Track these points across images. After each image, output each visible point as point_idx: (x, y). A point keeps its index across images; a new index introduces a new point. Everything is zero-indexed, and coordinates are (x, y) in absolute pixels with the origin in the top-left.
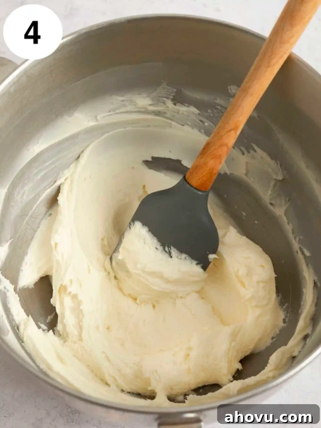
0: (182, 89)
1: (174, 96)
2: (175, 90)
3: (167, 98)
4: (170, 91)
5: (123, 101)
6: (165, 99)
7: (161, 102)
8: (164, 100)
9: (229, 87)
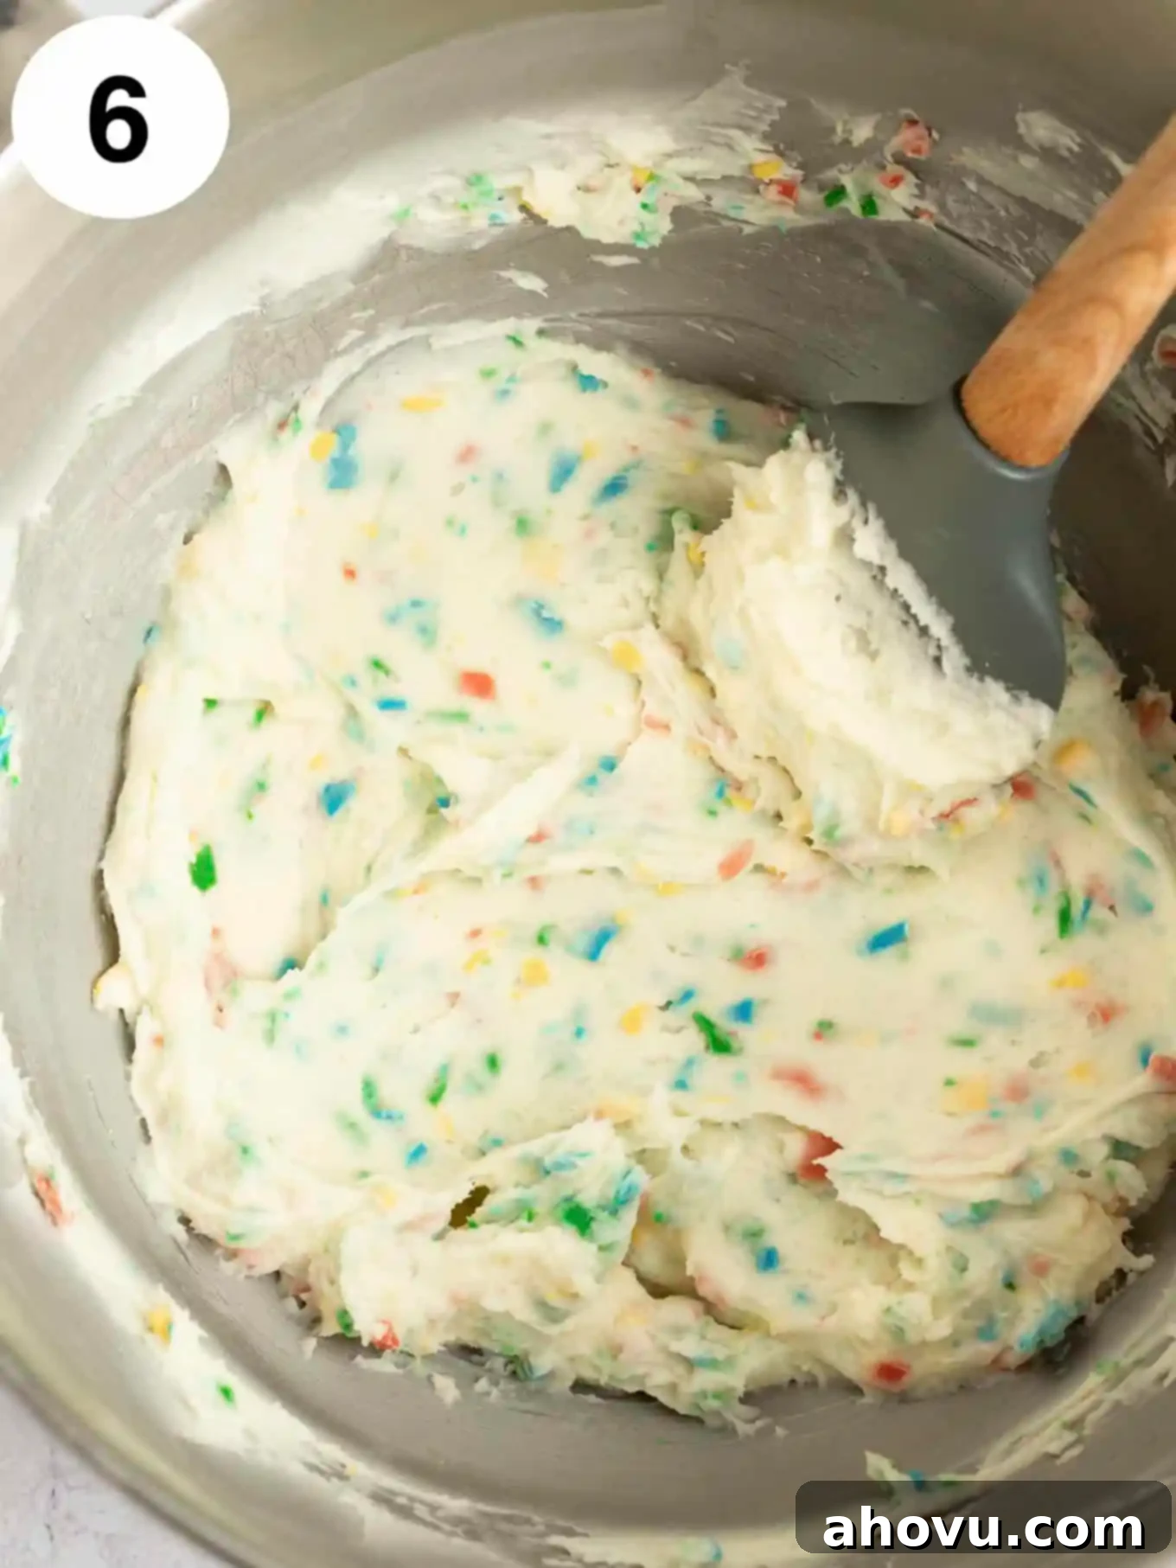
0: (813, 101)
1: (773, 124)
2: (782, 103)
3: (747, 130)
4: (759, 105)
5: (548, 136)
6: (736, 134)
7: (716, 144)
8: (730, 138)
9: (1019, 117)
